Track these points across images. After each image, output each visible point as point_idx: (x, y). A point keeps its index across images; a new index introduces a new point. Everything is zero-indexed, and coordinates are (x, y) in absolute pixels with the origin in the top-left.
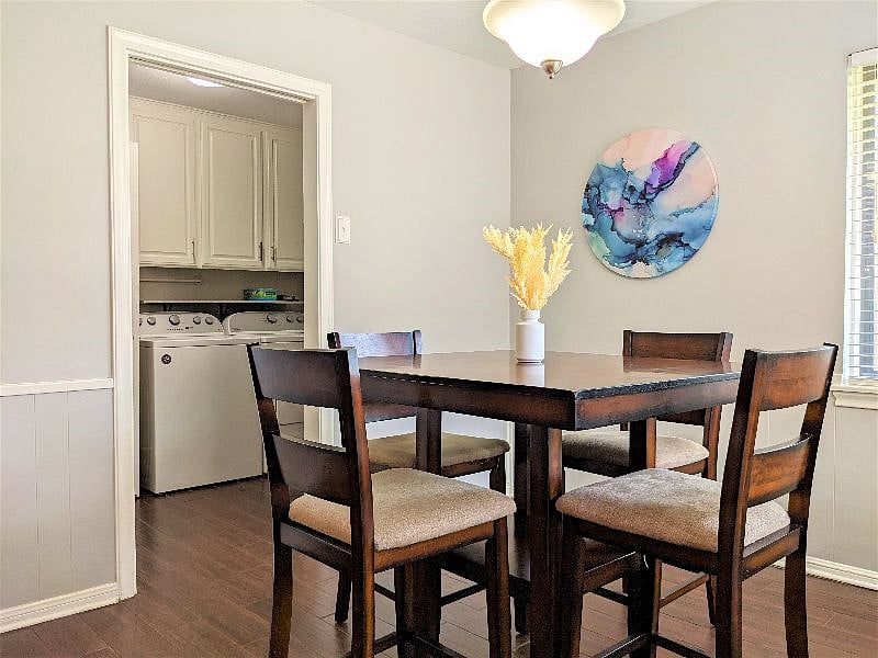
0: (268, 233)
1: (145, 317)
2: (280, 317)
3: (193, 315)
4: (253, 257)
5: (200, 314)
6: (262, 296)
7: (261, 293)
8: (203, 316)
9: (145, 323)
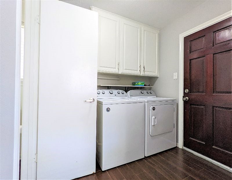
0: (142, 61)
1: (101, 91)
2: (145, 92)
3: (117, 91)
4: (137, 70)
5: (120, 91)
6: (140, 84)
7: (139, 83)
8: (121, 91)
9: (101, 93)
